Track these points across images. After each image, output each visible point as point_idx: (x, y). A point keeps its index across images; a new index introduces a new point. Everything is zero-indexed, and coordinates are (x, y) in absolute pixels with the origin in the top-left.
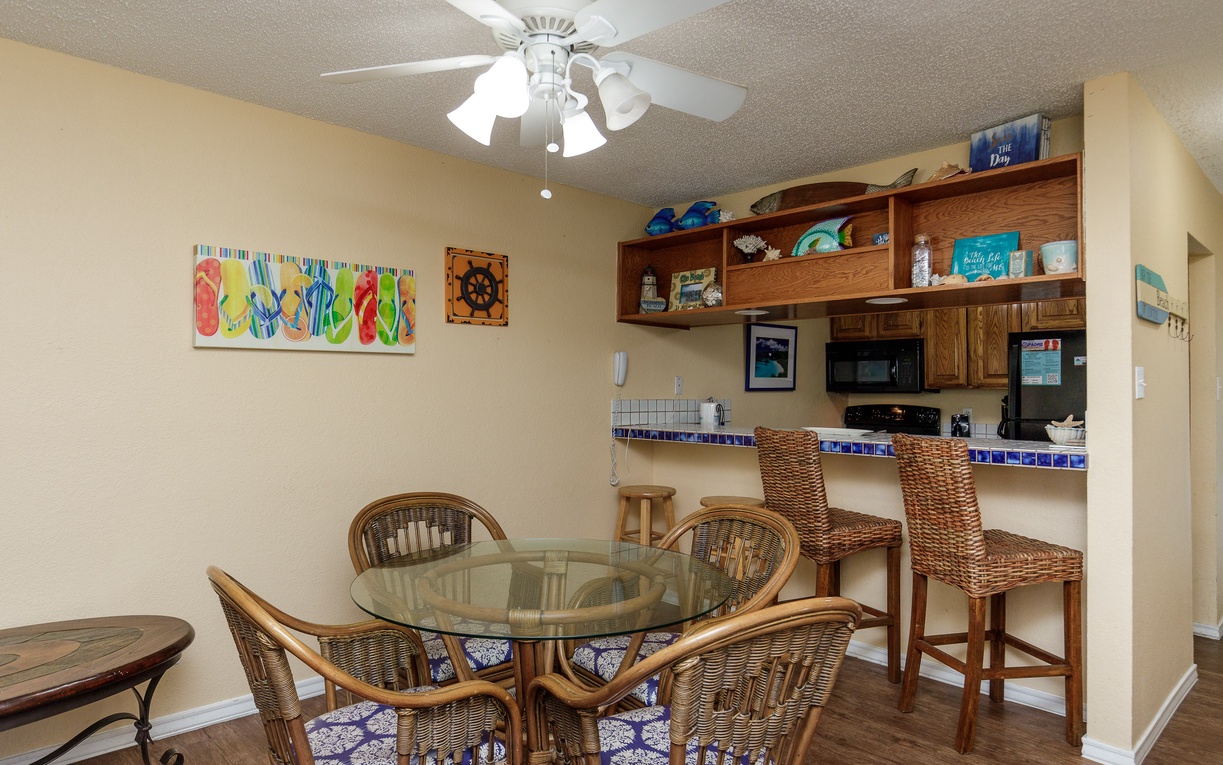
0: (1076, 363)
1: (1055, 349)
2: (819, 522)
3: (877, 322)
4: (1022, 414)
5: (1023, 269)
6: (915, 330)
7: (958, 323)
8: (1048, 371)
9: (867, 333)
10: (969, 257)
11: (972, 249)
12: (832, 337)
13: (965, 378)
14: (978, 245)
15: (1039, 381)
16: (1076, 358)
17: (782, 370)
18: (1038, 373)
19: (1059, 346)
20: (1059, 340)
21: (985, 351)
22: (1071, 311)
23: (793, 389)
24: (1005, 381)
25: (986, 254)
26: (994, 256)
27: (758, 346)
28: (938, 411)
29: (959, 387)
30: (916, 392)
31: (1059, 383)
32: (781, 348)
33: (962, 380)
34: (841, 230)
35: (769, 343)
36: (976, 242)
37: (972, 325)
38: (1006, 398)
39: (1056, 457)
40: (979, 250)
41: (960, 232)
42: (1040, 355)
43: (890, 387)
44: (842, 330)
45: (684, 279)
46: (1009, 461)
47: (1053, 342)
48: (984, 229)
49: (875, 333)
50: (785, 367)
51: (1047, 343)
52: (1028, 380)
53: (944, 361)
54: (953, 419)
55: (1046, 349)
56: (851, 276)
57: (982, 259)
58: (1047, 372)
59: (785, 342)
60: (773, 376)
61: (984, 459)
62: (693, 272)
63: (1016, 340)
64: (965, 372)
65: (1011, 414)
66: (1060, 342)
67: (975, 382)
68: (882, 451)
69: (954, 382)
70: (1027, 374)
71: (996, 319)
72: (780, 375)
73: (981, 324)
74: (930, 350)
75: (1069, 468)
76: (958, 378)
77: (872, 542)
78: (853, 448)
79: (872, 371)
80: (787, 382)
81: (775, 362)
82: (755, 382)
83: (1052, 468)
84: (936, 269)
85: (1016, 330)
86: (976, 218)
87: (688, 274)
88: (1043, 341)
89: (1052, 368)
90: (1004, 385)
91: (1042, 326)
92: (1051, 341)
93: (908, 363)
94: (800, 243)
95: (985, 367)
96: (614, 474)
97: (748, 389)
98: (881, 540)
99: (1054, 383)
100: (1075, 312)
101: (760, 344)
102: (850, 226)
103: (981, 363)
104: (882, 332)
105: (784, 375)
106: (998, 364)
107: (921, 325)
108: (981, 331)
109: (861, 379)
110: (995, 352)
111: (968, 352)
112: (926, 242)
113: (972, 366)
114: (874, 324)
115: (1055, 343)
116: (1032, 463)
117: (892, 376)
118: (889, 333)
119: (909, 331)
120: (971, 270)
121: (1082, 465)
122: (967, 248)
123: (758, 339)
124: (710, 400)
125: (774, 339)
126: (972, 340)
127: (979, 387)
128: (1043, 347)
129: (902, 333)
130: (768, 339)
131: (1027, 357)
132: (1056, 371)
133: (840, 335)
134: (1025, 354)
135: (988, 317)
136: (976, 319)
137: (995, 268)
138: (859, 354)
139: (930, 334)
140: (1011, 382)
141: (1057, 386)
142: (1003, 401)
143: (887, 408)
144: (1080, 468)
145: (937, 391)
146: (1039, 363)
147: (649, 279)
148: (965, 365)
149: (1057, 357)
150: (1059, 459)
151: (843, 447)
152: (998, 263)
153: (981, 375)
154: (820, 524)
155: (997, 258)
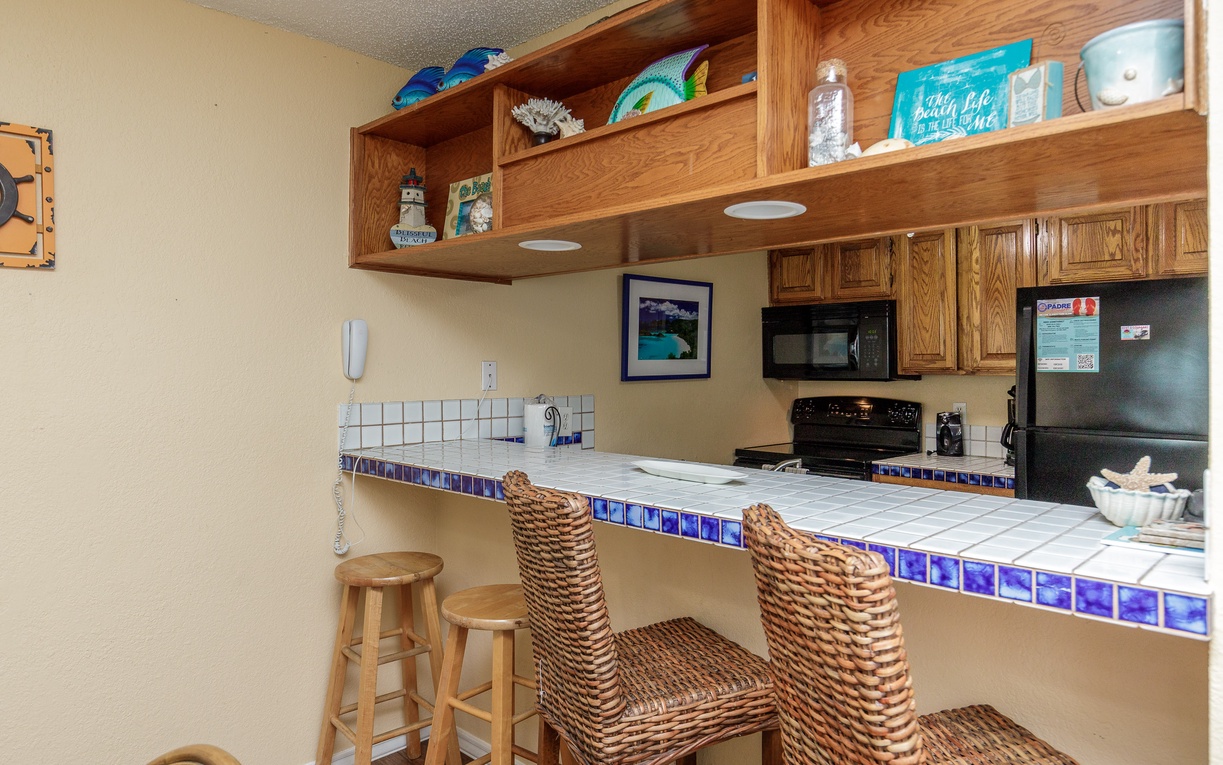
0: (1124, 336)
1: (1089, 313)
2: (595, 697)
3: (832, 279)
4: (1037, 420)
5: (1040, 110)
6: (884, 288)
7: (943, 275)
8: (1078, 348)
9: (818, 293)
10: (925, 106)
11: (931, 88)
12: (772, 300)
13: (954, 359)
14: (945, 79)
15: (1065, 365)
16: (1123, 328)
17: (687, 349)
18: (1063, 352)
19: (1097, 309)
20: (1096, 300)
21: (984, 320)
22: (1112, 255)
23: (708, 376)
24: (1012, 363)
25: (959, 93)
26: (977, 97)
27: (643, 312)
28: (918, 406)
29: (945, 371)
30: (886, 380)
31: (1096, 369)
32: (685, 315)
33: (950, 362)
34: (689, 74)
35: (663, 307)
36: (938, 73)
37: (964, 279)
38: (1014, 388)
39: (1126, 595)
40: (945, 89)
41: (908, 55)
42: (1066, 323)
43: (849, 371)
44: (785, 289)
45: (465, 190)
46: (1006, 590)
47: (1087, 303)
48: (958, 44)
49: (829, 295)
50: (693, 343)
51: (1077, 304)
52: (1046, 364)
53: (924, 332)
54: (939, 419)
55: (1076, 314)
56: (692, 157)
57: (952, 108)
58: (1076, 351)
59: (692, 307)
60: (672, 357)
61: (944, 578)
62: (476, 179)
63: (1028, 298)
64: (954, 350)
65: (1021, 419)
66: (1097, 303)
67: (968, 364)
68: (734, 536)
69: (939, 365)
70: (1044, 354)
71: (999, 270)
72: (684, 356)
73: (977, 278)
74: (905, 317)
75: (1162, 629)
76: (943, 359)
77: (722, 726)
78: (683, 525)
79: (832, 347)
80: (698, 366)
81: (675, 337)
82: (637, 366)
83: (1115, 621)
84: (858, 133)
85: (1029, 283)
86: (940, 21)
87: (469, 182)
88: (1071, 301)
89: (1085, 345)
90: (1011, 370)
91: (1067, 279)
92: (1083, 300)
93: (873, 335)
94: (619, 105)
95: (983, 342)
96: (340, 536)
97: (625, 377)
98: (743, 719)
99: (1089, 370)
100: (1118, 256)
101: (648, 308)
102: (704, 66)
103: (977, 336)
104: (840, 293)
105: (691, 355)
106: (1002, 336)
107: (892, 280)
108: (977, 288)
109: (817, 360)
110: (998, 320)
111: (958, 318)
112: (839, 78)
113: (965, 340)
114: (828, 279)
115: (1090, 304)
116: (1063, 602)
117: (851, 357)
118: (847, 292)
119: (876, 289)
120: (928, 132)
121: (1198, 625)
122: (922, 88)
123: (643, 300)
124: (539, 400)
125: (671, 302)
126: (964, 301)
127: (974, 372)
128: (1071, 311)
129: (866, 293)
130: (662, 301)
131: (1045, 326)
132: (1091, 349)
133: (783, 296)
134: (1042, 322)
135: (987, 264)
136: (970, 269)
137: (979, 123)
138: (815, 323)
139: (904, 293)
140: (1021, 362)
141: (1096, 373)
142: (1009, 392)
143: (848, 403)
144: (1194, 630)
145: (918, 378)
146: (1064, 337)
147: (411, 194)
148: (954, 338)
149: (1092, 326)
150: (1133, 600)
151: (664, 521)
152: (986, 111)
153: (977, 355)
154: (597, 703)
155: (983, 101)
